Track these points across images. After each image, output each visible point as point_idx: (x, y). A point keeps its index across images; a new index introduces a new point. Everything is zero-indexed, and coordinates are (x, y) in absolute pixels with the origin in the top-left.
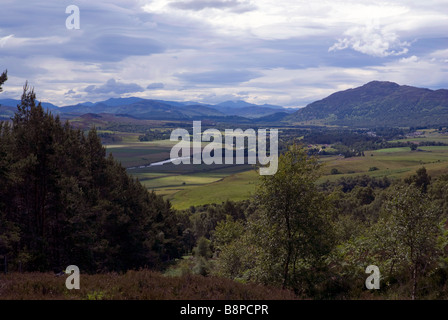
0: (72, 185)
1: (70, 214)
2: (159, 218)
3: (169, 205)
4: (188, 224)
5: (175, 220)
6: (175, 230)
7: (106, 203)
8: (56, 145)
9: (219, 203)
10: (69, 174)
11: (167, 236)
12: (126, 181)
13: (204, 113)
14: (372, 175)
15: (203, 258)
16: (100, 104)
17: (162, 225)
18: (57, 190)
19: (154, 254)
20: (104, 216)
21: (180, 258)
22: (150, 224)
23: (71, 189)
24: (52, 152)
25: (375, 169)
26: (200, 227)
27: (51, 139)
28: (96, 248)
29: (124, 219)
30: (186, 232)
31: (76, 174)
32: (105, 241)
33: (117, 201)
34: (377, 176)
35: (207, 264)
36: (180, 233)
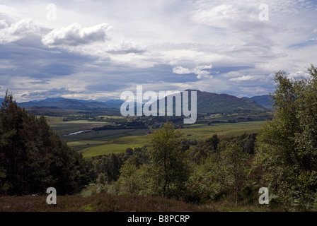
0: (32, 146)
1: (32, 161)
2: (77, 163)
3: (81, 156)
4: (92, 166)
5: (85, 164)
6: (85, 170)
7: (50, 155)
8: (24, 124)
9: (107, 154)
10: (30, 140)
11: (81, 173)
12: (60, 144)
13: (99, 106)
14: (188, 138)
15: (102, 185)
16: (41, 101)
17: (78, 167)
18: (25, 148)
19: (75, 183)
20: (49, 163)
21: (87, 184)
22: (73, 167)
23: (32, 148)
24: (22, 127)
25: (190, 135)
26: (98, 168)
27: (22, 121)
28: (45, 181)
29: (59, 164)
30: (90, 170)
31: (35, 140)
32: (51, 177)
33: (56, 154)
34: (191, 139)
35: (104, 188)
36: (88, 171)
